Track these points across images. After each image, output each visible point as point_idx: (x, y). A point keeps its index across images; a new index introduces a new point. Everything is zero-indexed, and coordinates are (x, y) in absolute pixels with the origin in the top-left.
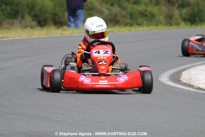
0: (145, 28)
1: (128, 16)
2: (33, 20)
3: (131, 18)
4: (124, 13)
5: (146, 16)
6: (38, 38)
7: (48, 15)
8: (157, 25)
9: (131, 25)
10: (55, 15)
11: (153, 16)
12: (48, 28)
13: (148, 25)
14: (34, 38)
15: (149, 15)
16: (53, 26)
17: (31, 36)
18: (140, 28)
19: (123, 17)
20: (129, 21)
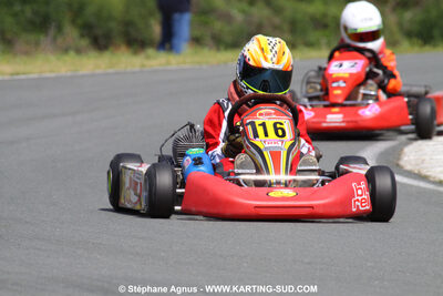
1: (286, 27)
2: (82, 36)
4: (277, 20)
5: (326, 26)
7: (113, 25)
10: (128, 24)
16: (123, 48)
19: (276, 28)
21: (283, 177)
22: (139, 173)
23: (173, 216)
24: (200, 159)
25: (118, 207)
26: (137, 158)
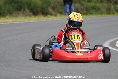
0: (95, 16)
1: (85, 9)
2: (30, 12)
3: (86, 10)
4: (82, 7)
5: (95, 9)
6: (34, 22)
7: (38, 9)
8: (102, 14)
9: (87, 14)
10: (42, 8)
11: (99, 9)
12: (39, 16)
13: (96, 14)
14: (31, 22)
15: (97, 9)
16: (42, 15)
17: (29, 21)
18: (92, 16)
19: (82, 9)
20: (85, 12)
21: (80, 50)
22: (40, 49)
23: (49, 61)
24: (57, 45)
25: (34, 59)
26: (40, 46)
